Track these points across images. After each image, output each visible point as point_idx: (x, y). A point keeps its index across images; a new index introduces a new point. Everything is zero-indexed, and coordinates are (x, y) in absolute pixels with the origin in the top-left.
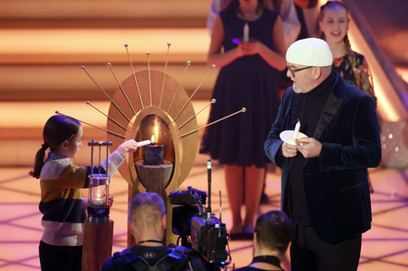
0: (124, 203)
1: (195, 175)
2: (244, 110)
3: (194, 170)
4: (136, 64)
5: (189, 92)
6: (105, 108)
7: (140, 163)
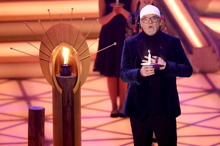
0: (50, 98)
1: (89, 81)
2: (115, 44)
3: (88, 78)
4: (55, 20)
5: (84, 34)
6: (38, 45)
7: (58, 75)
